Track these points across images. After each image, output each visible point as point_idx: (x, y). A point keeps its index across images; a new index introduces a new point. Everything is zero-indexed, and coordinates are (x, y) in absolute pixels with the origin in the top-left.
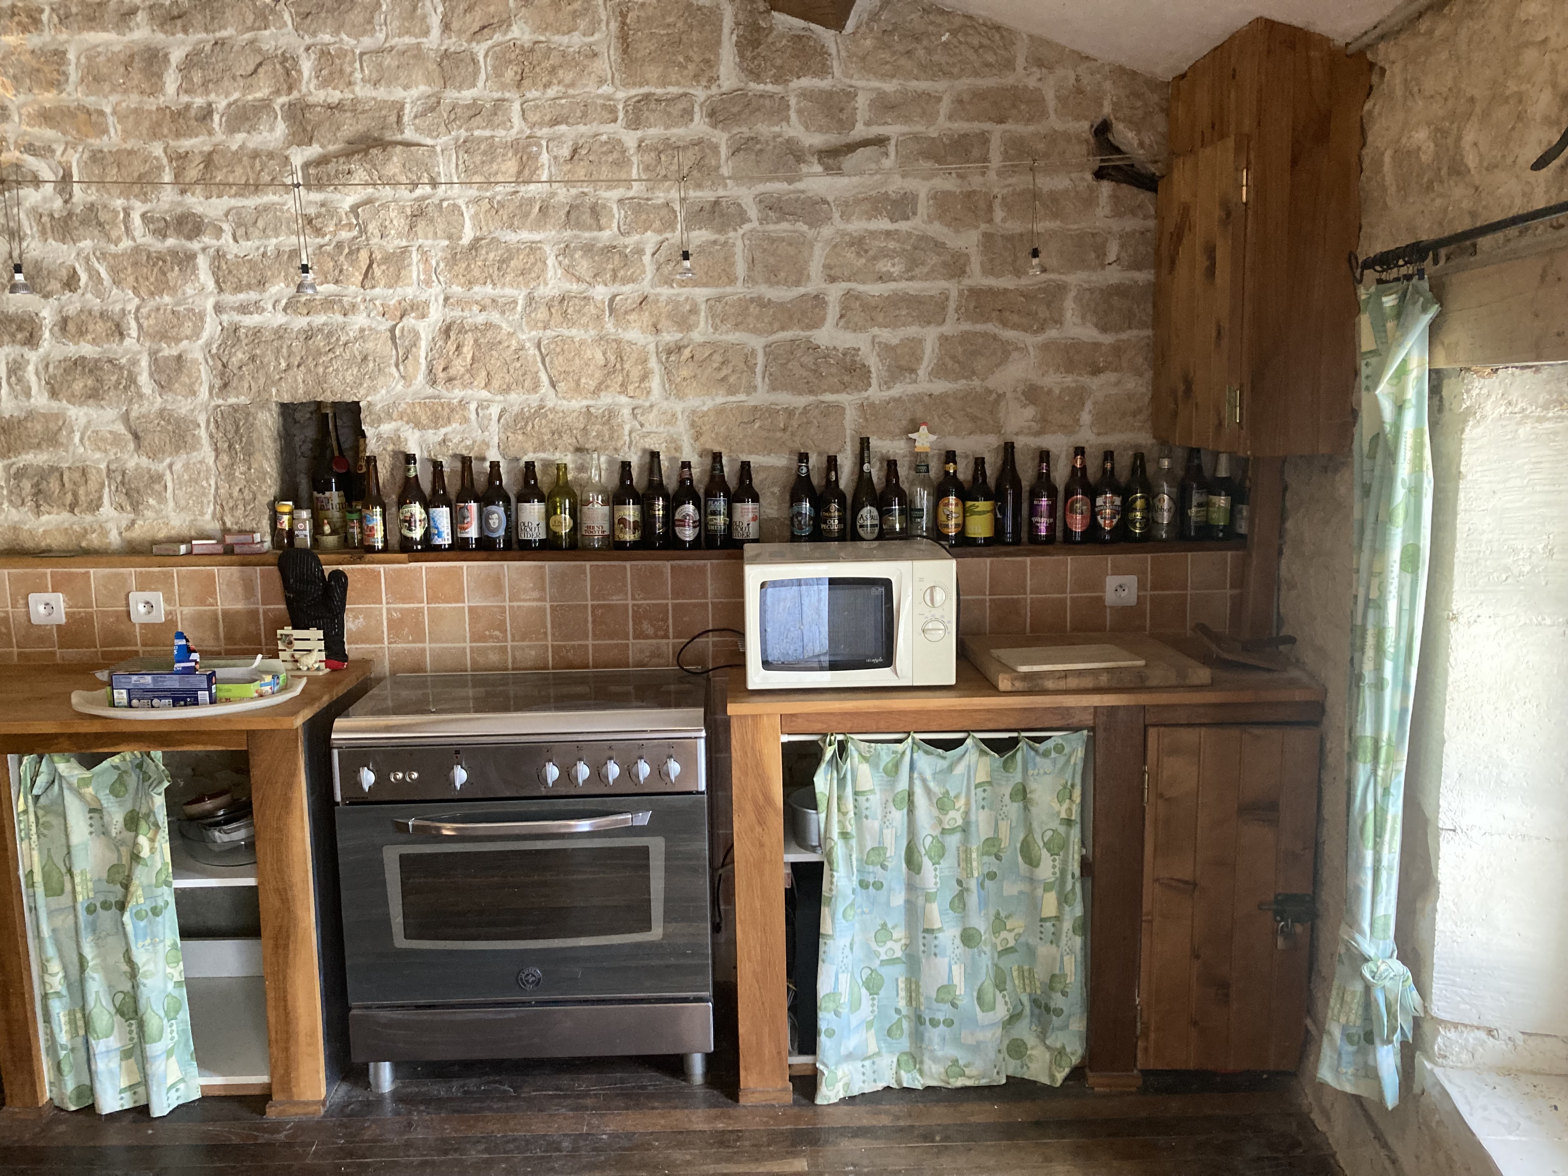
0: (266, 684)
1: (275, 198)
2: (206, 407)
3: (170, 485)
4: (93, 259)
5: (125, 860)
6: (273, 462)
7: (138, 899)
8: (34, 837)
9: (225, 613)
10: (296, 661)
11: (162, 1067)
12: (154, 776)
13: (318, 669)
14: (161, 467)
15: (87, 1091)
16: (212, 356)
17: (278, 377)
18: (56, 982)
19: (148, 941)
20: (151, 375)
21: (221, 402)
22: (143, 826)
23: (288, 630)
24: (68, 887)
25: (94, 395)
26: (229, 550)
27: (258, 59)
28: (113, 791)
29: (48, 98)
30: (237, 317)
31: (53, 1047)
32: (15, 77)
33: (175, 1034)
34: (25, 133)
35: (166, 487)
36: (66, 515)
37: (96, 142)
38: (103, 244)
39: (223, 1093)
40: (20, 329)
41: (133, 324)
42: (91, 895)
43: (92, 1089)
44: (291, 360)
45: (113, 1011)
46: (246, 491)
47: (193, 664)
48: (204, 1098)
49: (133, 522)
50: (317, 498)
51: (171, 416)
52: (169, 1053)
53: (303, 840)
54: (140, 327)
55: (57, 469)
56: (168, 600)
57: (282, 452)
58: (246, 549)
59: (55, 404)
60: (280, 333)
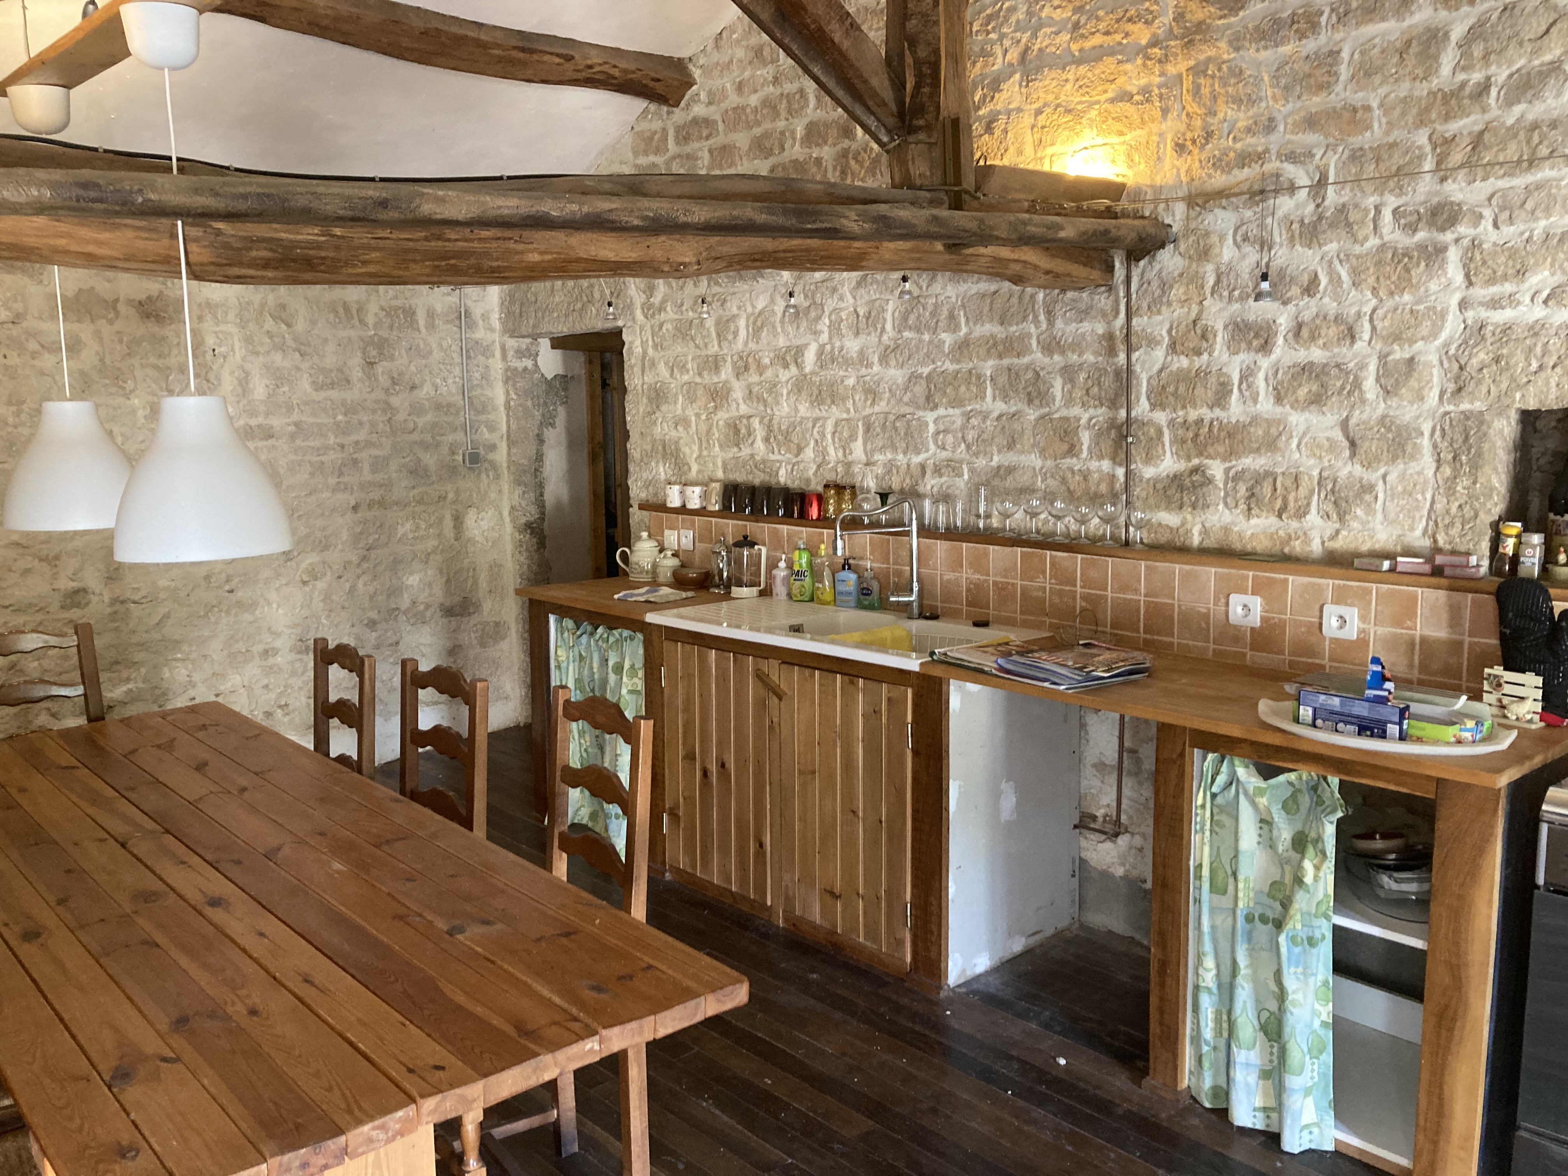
0: (1468, 730)
1: (1554, 173)
2: (1435, 412)
3: (1381, 496)
4: (1336, 262)
5: (1288, 879)
6: (1503, 476)
7: (1295, 924)
8: (1208, 833)
9: (1424, 640)
10: (1503, 707)
11: (1299, 1104)
12: (1327, 803)
13: (1530, 721)
14: (1374, 476)
15: (1223, 1093)
16: (1449, 358)
17: (1525, 380)
18: (1209, 978)
19: (1300, 970)
20: (1378, 380)
21: (1451, 408)
22: (1310, 851)
23: (1498, 670)
24: (1231, 888)
25: (1317, 400)
26: (1438, 572)
27: (1553, 16)
28: (1285, 807)
29: (1316, 102)
30: (1484, 313)
31: (1197, 1039)
32: (1286, 87)
33: (1315, 1074)
34: (1289, 142)
35: (1376, 498)
36: (1273, 520)
37: (1356, 141)
38: (1348, 245)
39: (1357, 1157)
40: (1257, 336)
41: (1367, 326)
42: (1252, 904)
43: (1227, 1094)
44: (1546, 359)
45: (1257, 1027)
46: (1467, 509)
47: (1386, 694)
48: (1337, 1153)
49: (1337, 532)
50: (1553, 521)
51: (1392, 423)
52: (1308, 1092)
53: (1489, 917)
54: (1374, 329)
55: (1272, 474)
56: (1363, 618)
57: (1515, 465)
58: (1458, 572)
59: (1279, 410)
60: (1535, 330)
